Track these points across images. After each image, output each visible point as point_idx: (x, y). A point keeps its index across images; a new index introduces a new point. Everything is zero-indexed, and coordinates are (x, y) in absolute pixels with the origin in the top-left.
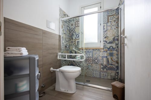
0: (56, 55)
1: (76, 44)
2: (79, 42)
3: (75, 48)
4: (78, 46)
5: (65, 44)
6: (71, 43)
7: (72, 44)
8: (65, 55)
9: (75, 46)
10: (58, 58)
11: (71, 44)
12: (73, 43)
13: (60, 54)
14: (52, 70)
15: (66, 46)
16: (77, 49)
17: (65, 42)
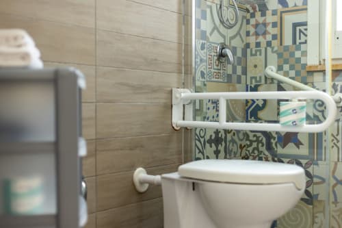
0: (161, 99)
1: (288, 41)
2: (305, 24)
3: (280, 68)
4: (298, 54)
5: (216, 39)
6: (257, 34)
7: (258, 45)
8: (216, 103)
9: (280, 55)
10: (177, 120)
11: (252, 40)
12: (265, 33)
13: (185, 94)
14: (142, 183)
15: (222, 56)
16: (292, 73)
17: (215, 28)
